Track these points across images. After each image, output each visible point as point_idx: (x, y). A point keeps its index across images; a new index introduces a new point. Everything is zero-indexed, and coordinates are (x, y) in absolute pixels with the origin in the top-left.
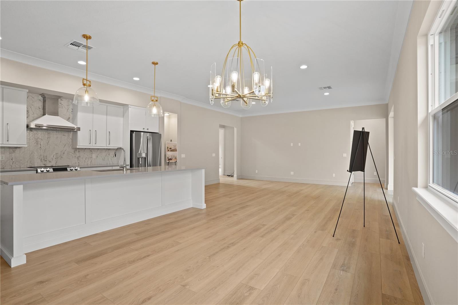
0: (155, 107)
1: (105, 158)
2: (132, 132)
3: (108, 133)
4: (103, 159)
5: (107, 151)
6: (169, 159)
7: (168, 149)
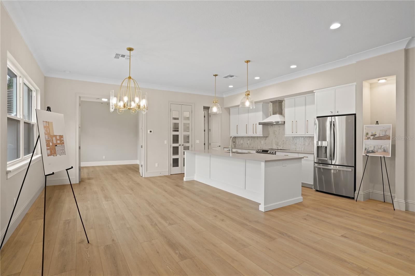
3: (306, 122)
6: (368, 151)
7: (367, 136)
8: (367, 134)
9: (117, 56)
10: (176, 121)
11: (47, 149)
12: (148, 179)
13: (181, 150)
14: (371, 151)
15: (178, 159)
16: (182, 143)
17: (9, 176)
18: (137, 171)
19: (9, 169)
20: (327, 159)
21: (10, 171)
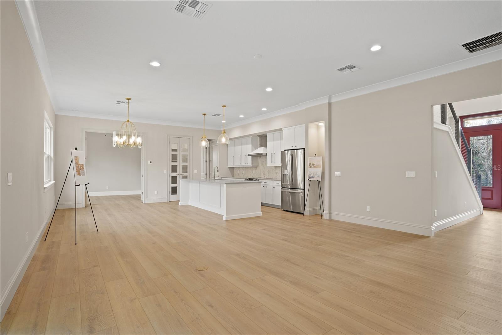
8: (310, 164)
9: (119, 102)
10: (175, 153)
11: (77, 172)
12: (148, 204)
13: (179, 179)
14: (311, 177)
15: (177, 187)
16: (181, 173)
17: (46, 190)
18: (139, 200)
19: (45, 186)
20: (288, 184)
21: (46, 188)
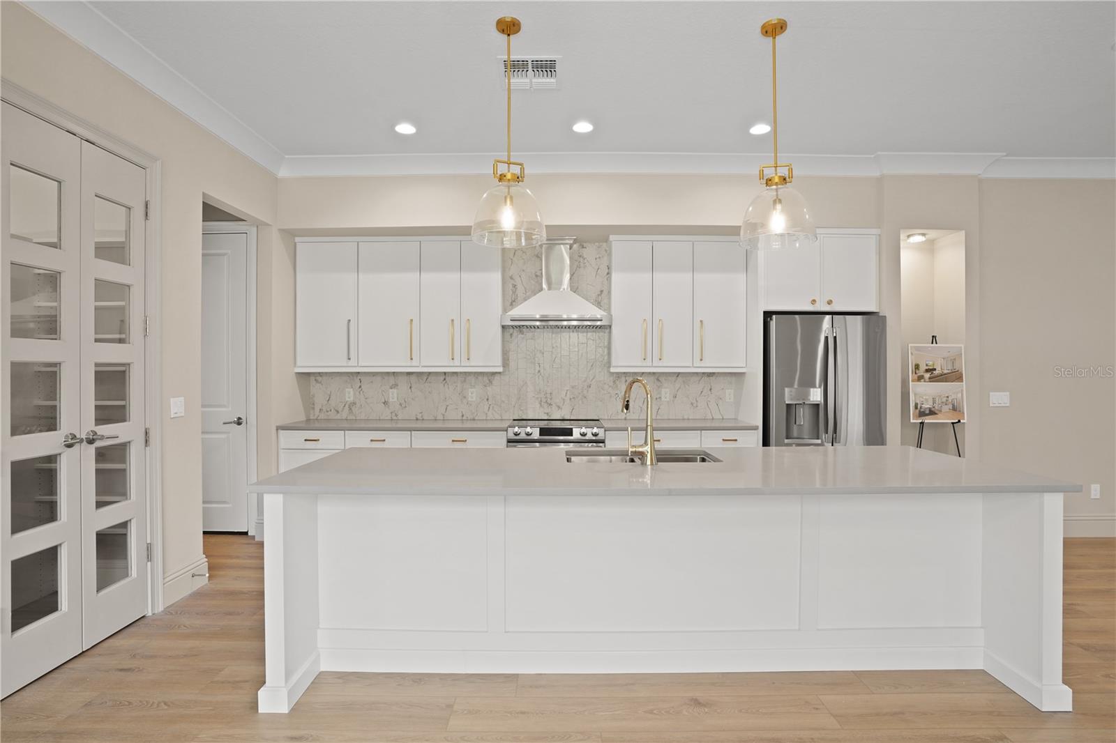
0: (779, 207)
1: (697, 401)
2: (768, 315)
3: (697, 324)
4: (692, 404)
5: (706, 378)
6: (922, 410)
7: (917, 372)
8: (917, 367)
14: (927, 412)
16: (87, 426)
20: (819, 441)
